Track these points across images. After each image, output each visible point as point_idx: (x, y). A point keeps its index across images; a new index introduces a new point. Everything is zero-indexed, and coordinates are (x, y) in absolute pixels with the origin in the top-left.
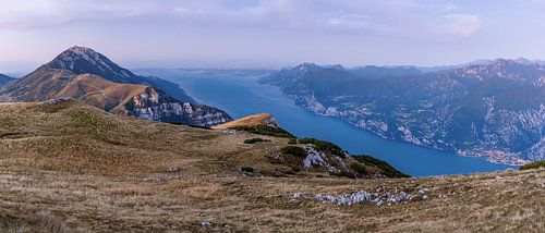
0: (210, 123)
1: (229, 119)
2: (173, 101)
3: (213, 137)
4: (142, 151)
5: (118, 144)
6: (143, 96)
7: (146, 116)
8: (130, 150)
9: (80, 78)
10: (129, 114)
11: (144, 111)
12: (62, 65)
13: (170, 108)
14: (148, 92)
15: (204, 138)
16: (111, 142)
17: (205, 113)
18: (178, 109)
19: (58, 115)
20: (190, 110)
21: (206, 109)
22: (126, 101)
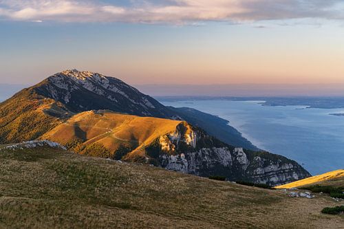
0: (274, 179)
1: (304, 174)
2: (218, 144)
3: (273, 200)
4: (162, 219)
5: (126, 207)
6: (175, 136)
7: (178, 167)
8: (143, 217)
9: (77, 118)
10: (151, 162)
11: (174, 158)
12: (53, 93)
13: (214, 155)
14: (181, 129)
15: (259, 202)
16: (115, 205)
17: (266, 165)
18: (225, 156)
19: (37, 165)
20: (244, 159)
21: (268, 158)
22: (148, 142)
